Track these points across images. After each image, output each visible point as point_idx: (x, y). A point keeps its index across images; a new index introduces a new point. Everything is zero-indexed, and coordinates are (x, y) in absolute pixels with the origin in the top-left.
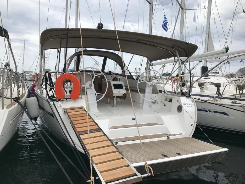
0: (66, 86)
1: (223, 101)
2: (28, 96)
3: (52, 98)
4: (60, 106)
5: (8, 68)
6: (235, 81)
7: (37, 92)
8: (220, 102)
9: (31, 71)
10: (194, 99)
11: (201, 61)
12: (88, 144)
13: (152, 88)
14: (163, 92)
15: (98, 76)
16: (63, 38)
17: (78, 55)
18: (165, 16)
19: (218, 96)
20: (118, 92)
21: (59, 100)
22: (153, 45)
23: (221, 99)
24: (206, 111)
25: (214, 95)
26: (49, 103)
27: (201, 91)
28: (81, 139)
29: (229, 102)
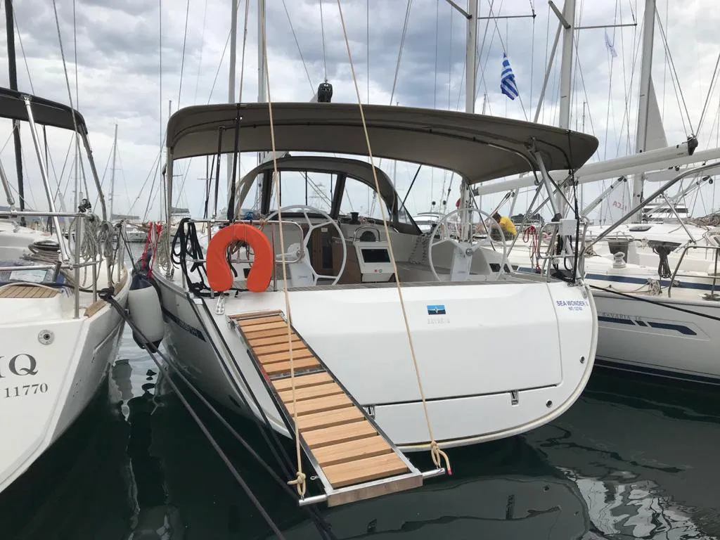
0: (234, 257)
1: (679, 295)
2: (135, 286)
3: (198, 288)
4: (219, 309)
5: (87, 212)
6: (717, 236)
7: (156, 274)
8: (670, 296)
9: (133, 215)
10: (589, 288)
11: (622, 179)
12: (292, 401)
13: (469, 259)
14: (502, 270)
15: (322, 229)
16: (226, 129)
17: (266, 172)
18: (506, 59)
19: (662, 279)
20: (376, 271)
21: (217, 295)
22: (474, 140)
23: (673, 289)
24: (629, 322)
25: (652, 278)
26: (191, 301)
27: (615, 266)
28: (274, 389)
29: (697, 296)
